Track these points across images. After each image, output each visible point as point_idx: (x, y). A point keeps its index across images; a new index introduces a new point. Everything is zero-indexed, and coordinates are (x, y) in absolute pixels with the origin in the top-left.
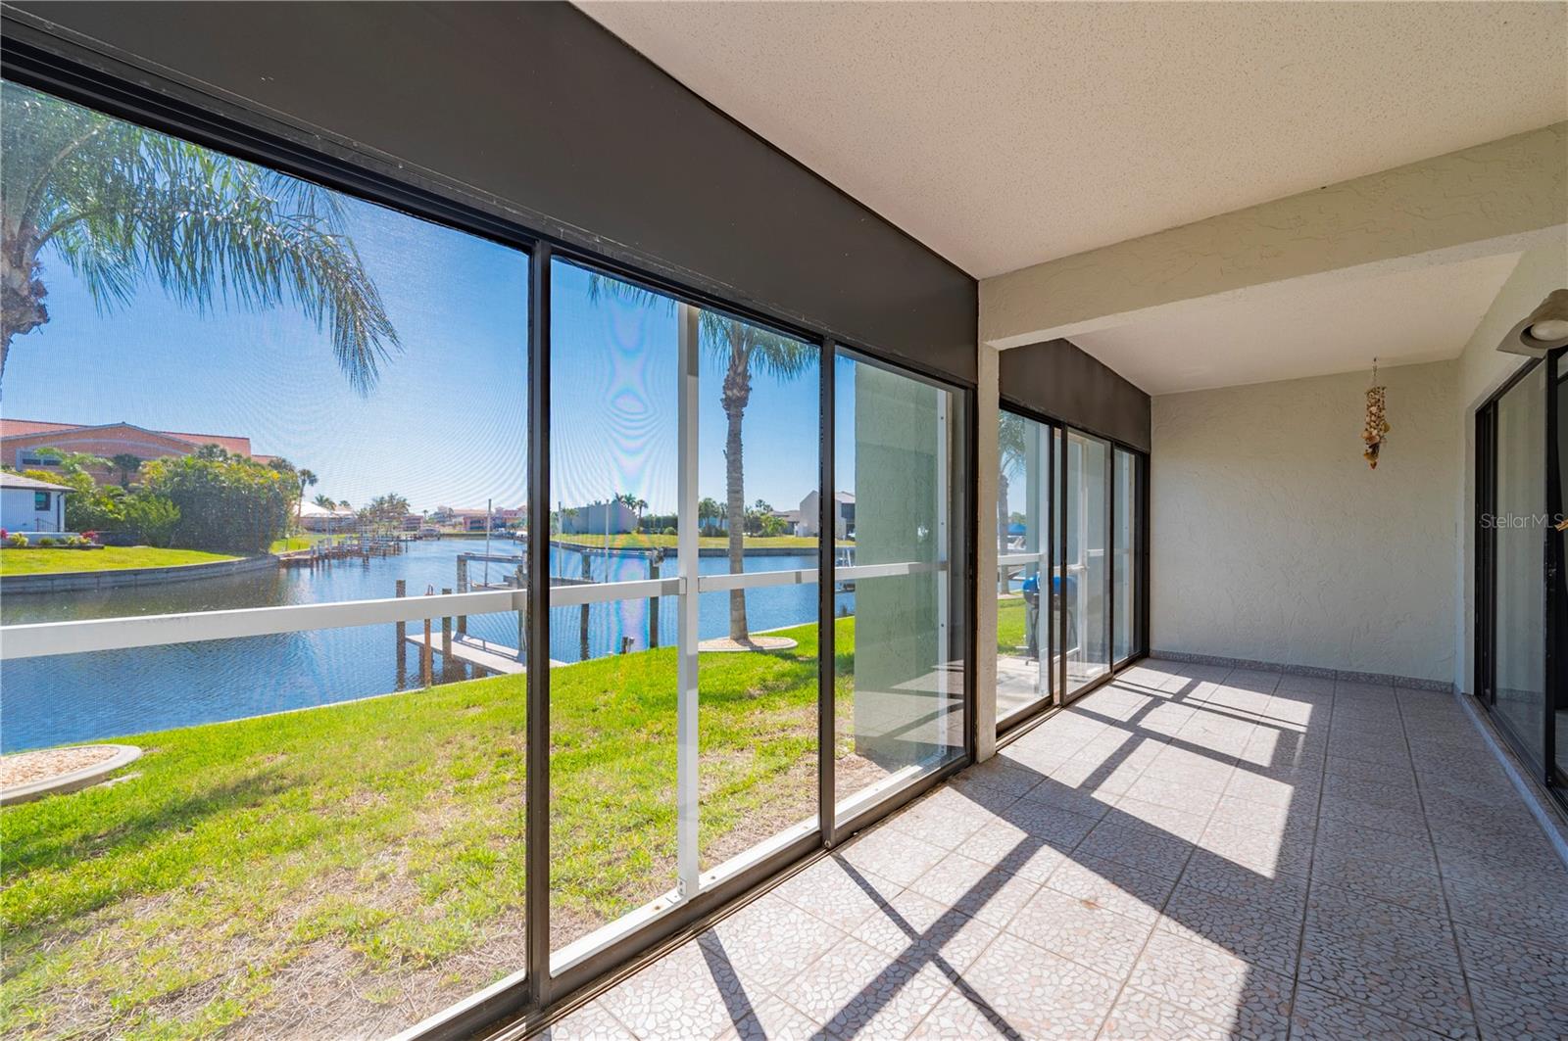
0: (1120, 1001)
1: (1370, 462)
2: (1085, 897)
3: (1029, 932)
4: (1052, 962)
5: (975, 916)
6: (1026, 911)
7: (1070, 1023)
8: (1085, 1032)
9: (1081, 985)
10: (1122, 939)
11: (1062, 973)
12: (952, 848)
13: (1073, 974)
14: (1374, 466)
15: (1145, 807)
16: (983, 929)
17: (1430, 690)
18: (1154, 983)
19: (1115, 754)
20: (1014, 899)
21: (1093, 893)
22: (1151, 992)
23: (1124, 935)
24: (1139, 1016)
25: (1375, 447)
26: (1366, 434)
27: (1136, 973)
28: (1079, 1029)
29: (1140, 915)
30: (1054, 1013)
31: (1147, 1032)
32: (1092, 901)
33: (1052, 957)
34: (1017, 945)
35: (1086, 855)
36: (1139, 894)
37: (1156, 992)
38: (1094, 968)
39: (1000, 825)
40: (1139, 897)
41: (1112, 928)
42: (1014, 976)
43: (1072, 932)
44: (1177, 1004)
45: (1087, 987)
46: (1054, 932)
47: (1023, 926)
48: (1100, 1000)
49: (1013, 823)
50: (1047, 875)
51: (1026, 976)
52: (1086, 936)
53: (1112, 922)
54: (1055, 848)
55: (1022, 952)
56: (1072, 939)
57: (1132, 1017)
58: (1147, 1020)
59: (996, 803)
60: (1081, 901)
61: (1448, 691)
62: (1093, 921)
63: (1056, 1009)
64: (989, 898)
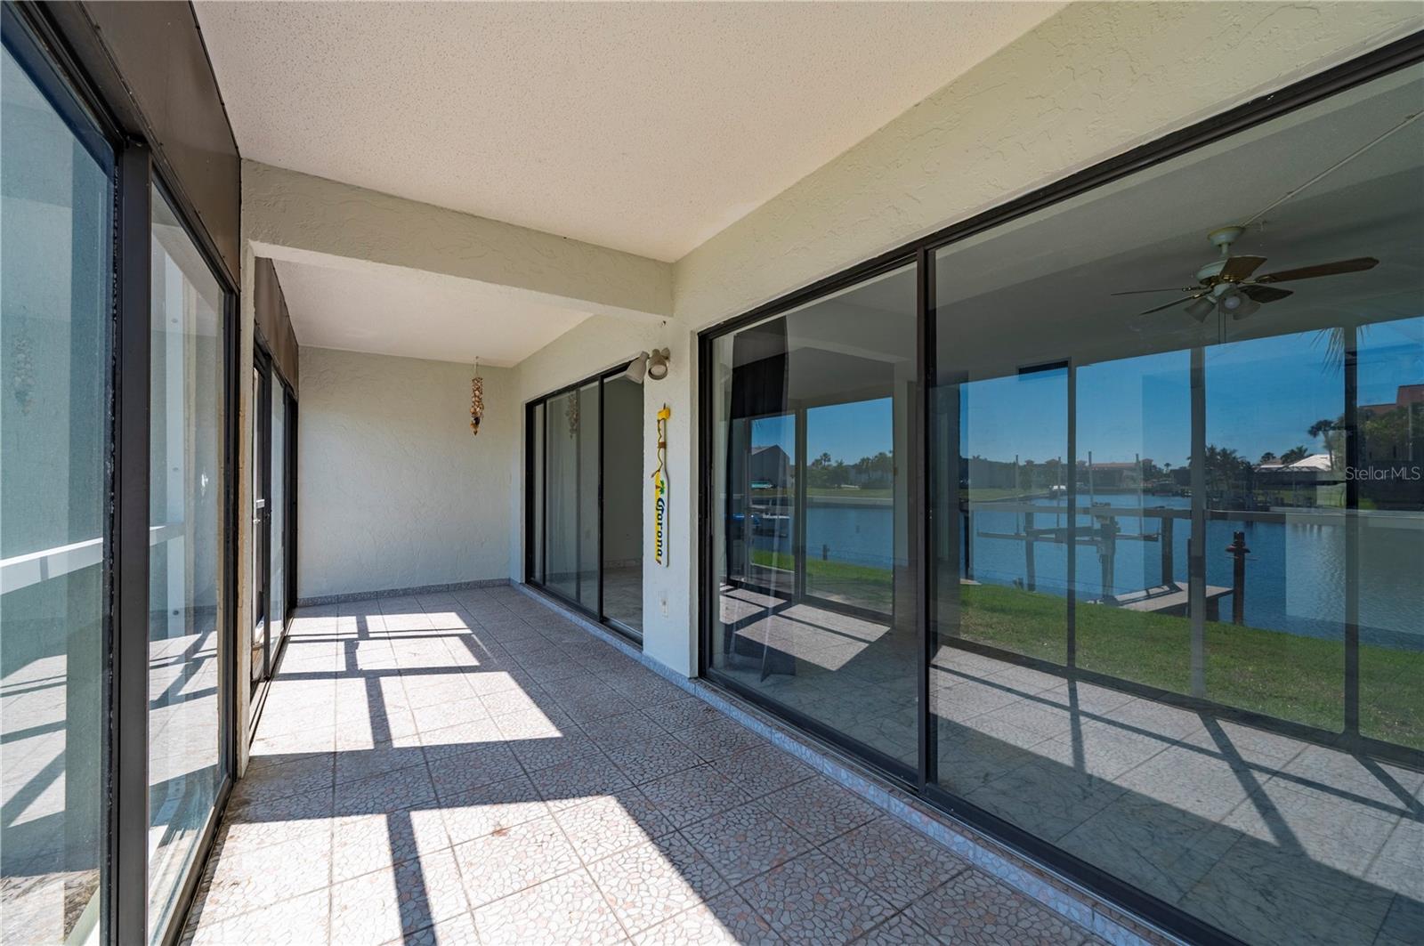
0: (597, 879)
1: (474, 430)
2: (491, 829)
3: (491, 891)
4: (532, 897)
5: (434, 921)
6: (466, 877)
7: (595, 925)
8: (607, 920)
9: (567, 893)
10: (548, 838)
11: (548, 897)
12: (326, 883)
13: (554, 890)
14: (476, 433)
15: (443, 732)
16: (455, 925)
17: (500, 586)
18: (595, 850)
19: (370, 702)
20: (446, 877)
21: (491, 822)
22: (600, 857)
23: (545, 835)
24: (614, 877)
25: (477, 421)
26: (472, 410)
27: (581, 852)
28: (603, 922)
29: (536, 812)
30: (579, 929)
31: (628, 882)
32: (498, 828)
33: (529, 893)
34: (495, 910)
35: (451, 797)
36: (518, 799)
37: (602, 854)
38: (558, 873)
39: (346, 824)
40: (520, 801)
41: (534, 836)
42: (525, 935)
43: (516, 862)
44: (618, 850)
45: (572, 890)
46: (506, 874)
47: (480, 890)
48: (588, 890)
49: (358, 813)
50: (444, 835)
51: (532, 925)
52: (527, 857)
53: (528, 832)
54: (422, 809)
55: (506, 912)
56: (523, 867)
57: (614, 882)
58: (620, 875)
59: (316, 807)
60: (493, 834)
61: (507, 583)
62: (518, 842)
63: (576, 925)
64: (426, 895)
